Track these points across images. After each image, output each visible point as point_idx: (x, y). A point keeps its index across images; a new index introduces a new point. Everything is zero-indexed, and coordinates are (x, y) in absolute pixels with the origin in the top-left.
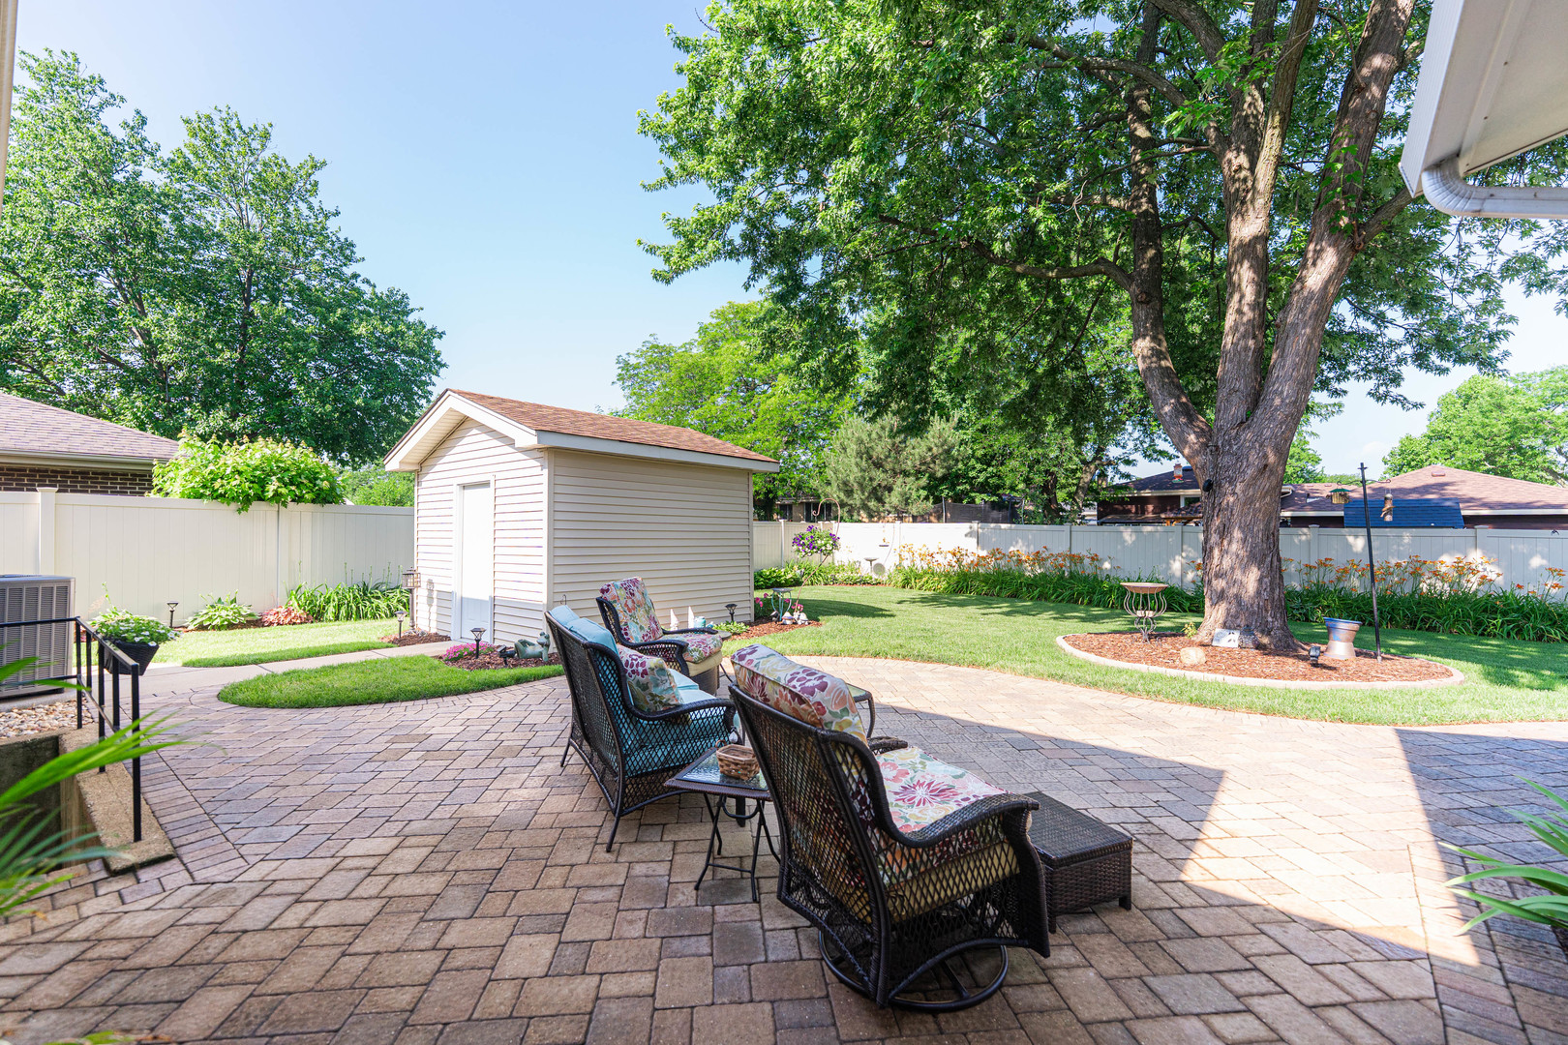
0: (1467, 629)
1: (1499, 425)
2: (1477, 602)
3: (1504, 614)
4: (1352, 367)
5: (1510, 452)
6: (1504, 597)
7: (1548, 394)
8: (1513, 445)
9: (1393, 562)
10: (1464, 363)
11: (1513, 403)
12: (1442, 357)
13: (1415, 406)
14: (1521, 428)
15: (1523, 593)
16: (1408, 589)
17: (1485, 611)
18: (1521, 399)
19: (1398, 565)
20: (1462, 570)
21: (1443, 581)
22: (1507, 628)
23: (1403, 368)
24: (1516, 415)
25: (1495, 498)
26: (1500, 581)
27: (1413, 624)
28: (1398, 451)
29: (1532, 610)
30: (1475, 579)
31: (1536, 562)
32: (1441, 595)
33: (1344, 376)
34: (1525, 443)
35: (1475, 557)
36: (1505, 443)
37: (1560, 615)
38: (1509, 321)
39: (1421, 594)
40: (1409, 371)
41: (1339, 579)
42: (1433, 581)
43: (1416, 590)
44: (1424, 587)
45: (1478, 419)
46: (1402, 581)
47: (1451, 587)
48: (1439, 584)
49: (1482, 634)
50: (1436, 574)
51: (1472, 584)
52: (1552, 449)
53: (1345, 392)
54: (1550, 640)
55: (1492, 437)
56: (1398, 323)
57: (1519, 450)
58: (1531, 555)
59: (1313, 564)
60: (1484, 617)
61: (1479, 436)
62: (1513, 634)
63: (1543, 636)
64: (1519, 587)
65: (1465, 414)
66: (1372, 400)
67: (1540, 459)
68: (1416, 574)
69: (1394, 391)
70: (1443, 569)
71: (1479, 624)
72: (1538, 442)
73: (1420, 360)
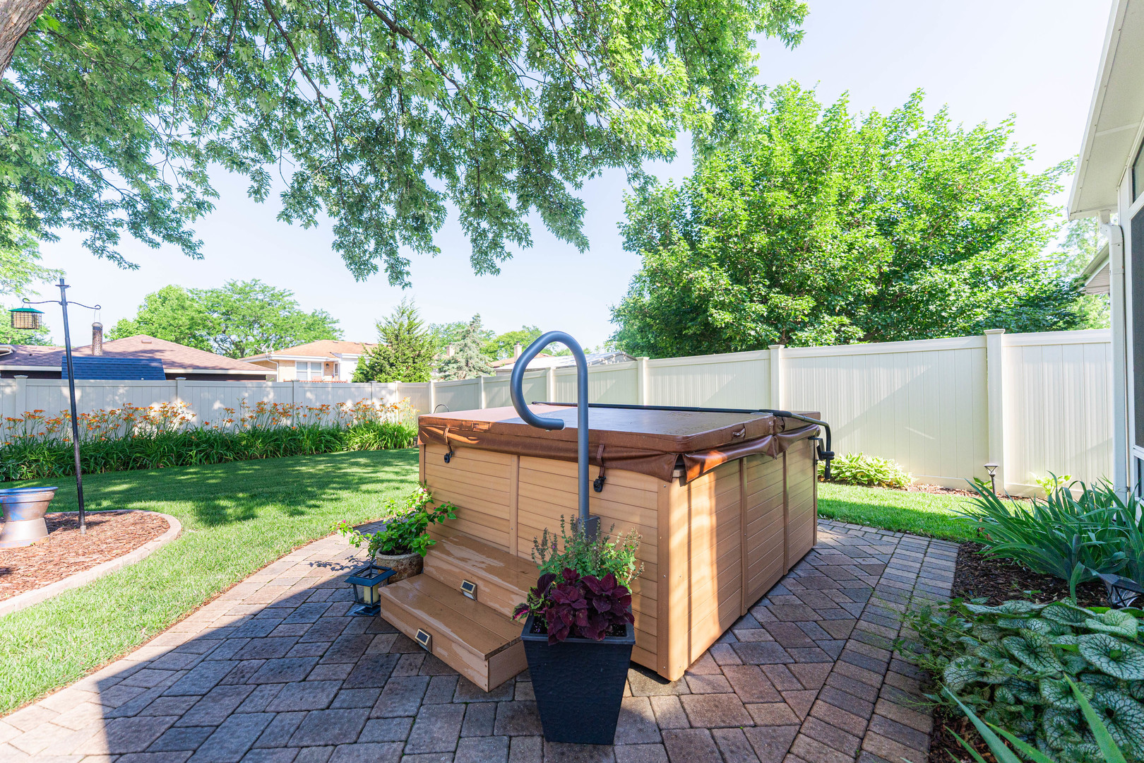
0: (171, 462)
1: (184, 320)
2: (177, 440)
3: (198, 445)
4: (66, 214)
5: (189, 338)
6: (196, 433)
7: (210, 304)
8: (191, 334)
9: (109, 409)
10: (171, 241)
11: (191, 306)
12: (154, 231)
13: (130, 266)
14: (196, 323)
15: (208, 428)
16: (121, 434)
17: (184, 445)
18: (195, 305)
19: (112, 413)
20: (167, 415)
21: (152, 424)
22: (199, 456)
23: (119, 230)
24: (193, 314)
25: (187, 362)
26: (194, 420)
27: (126, 465)
28: (116, 329)
29: (215, 440)
30: (176, 421)
31: (217, 405)
32: (150, 436)
33: (55, 220)
34: (198, 333)
35: (178, 404)
36: (187, 331)
37: (232, 442)
38: (213, 194)
39: (133, 438)
40: (124, 233)
41: (50, 431)
42: (143, 425)
43: (129, 433)
44: (136, 431)
45: (170, 314)
46: (116, 427)
47: (158, 428)
48: (148, 428)
49: (182, 465)
50: (146, 418)
51: (175, 425)
52: (212, 338)
53: (57, 238)
54: (227, 460)
55: (179, 327)
56: (116, 185)
57: (194, 337)
58: (214, 401)
59: (18, 417)
60: (183, 451)
61: (171, 325)
62: (203, 460)
63: (222, 458)
64: (207, 424)
65: (162, 309)
66: (88, 251)
67: (205, 343)
68: (129, 420)
69: (110, 247)
70: (152, 414)
71: (179, 456)
72: (204, 333)
73: (135, 228)
